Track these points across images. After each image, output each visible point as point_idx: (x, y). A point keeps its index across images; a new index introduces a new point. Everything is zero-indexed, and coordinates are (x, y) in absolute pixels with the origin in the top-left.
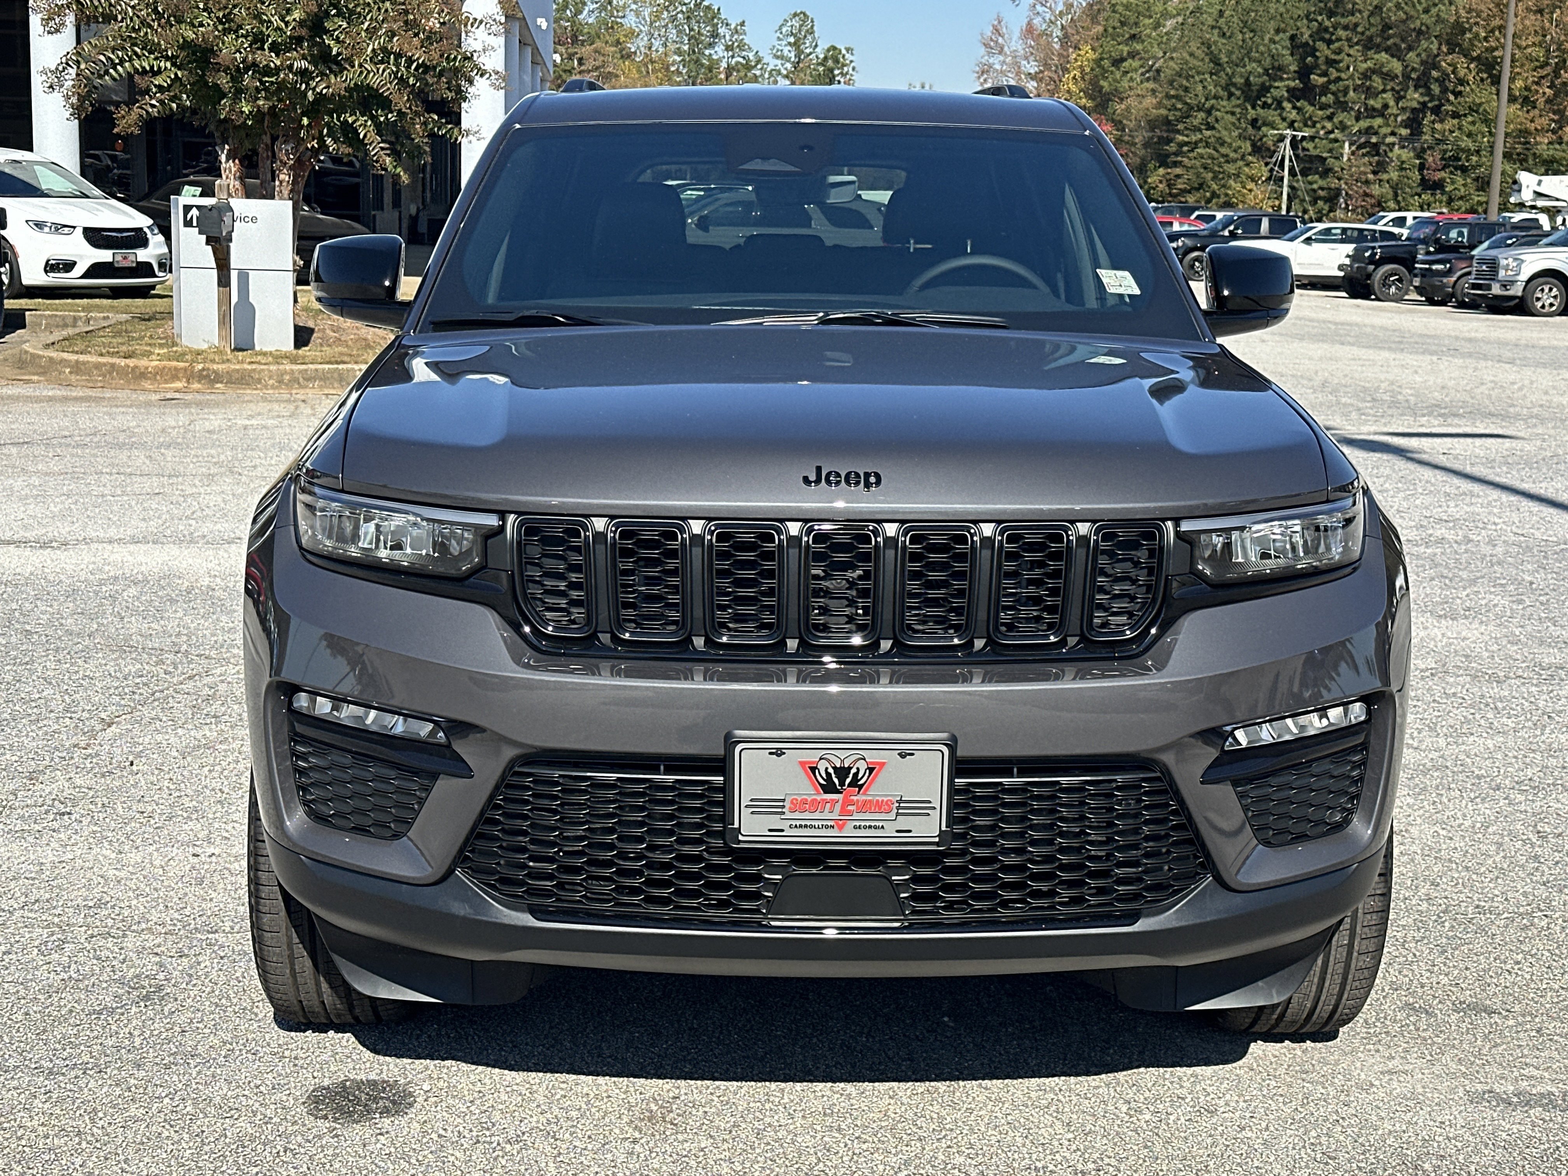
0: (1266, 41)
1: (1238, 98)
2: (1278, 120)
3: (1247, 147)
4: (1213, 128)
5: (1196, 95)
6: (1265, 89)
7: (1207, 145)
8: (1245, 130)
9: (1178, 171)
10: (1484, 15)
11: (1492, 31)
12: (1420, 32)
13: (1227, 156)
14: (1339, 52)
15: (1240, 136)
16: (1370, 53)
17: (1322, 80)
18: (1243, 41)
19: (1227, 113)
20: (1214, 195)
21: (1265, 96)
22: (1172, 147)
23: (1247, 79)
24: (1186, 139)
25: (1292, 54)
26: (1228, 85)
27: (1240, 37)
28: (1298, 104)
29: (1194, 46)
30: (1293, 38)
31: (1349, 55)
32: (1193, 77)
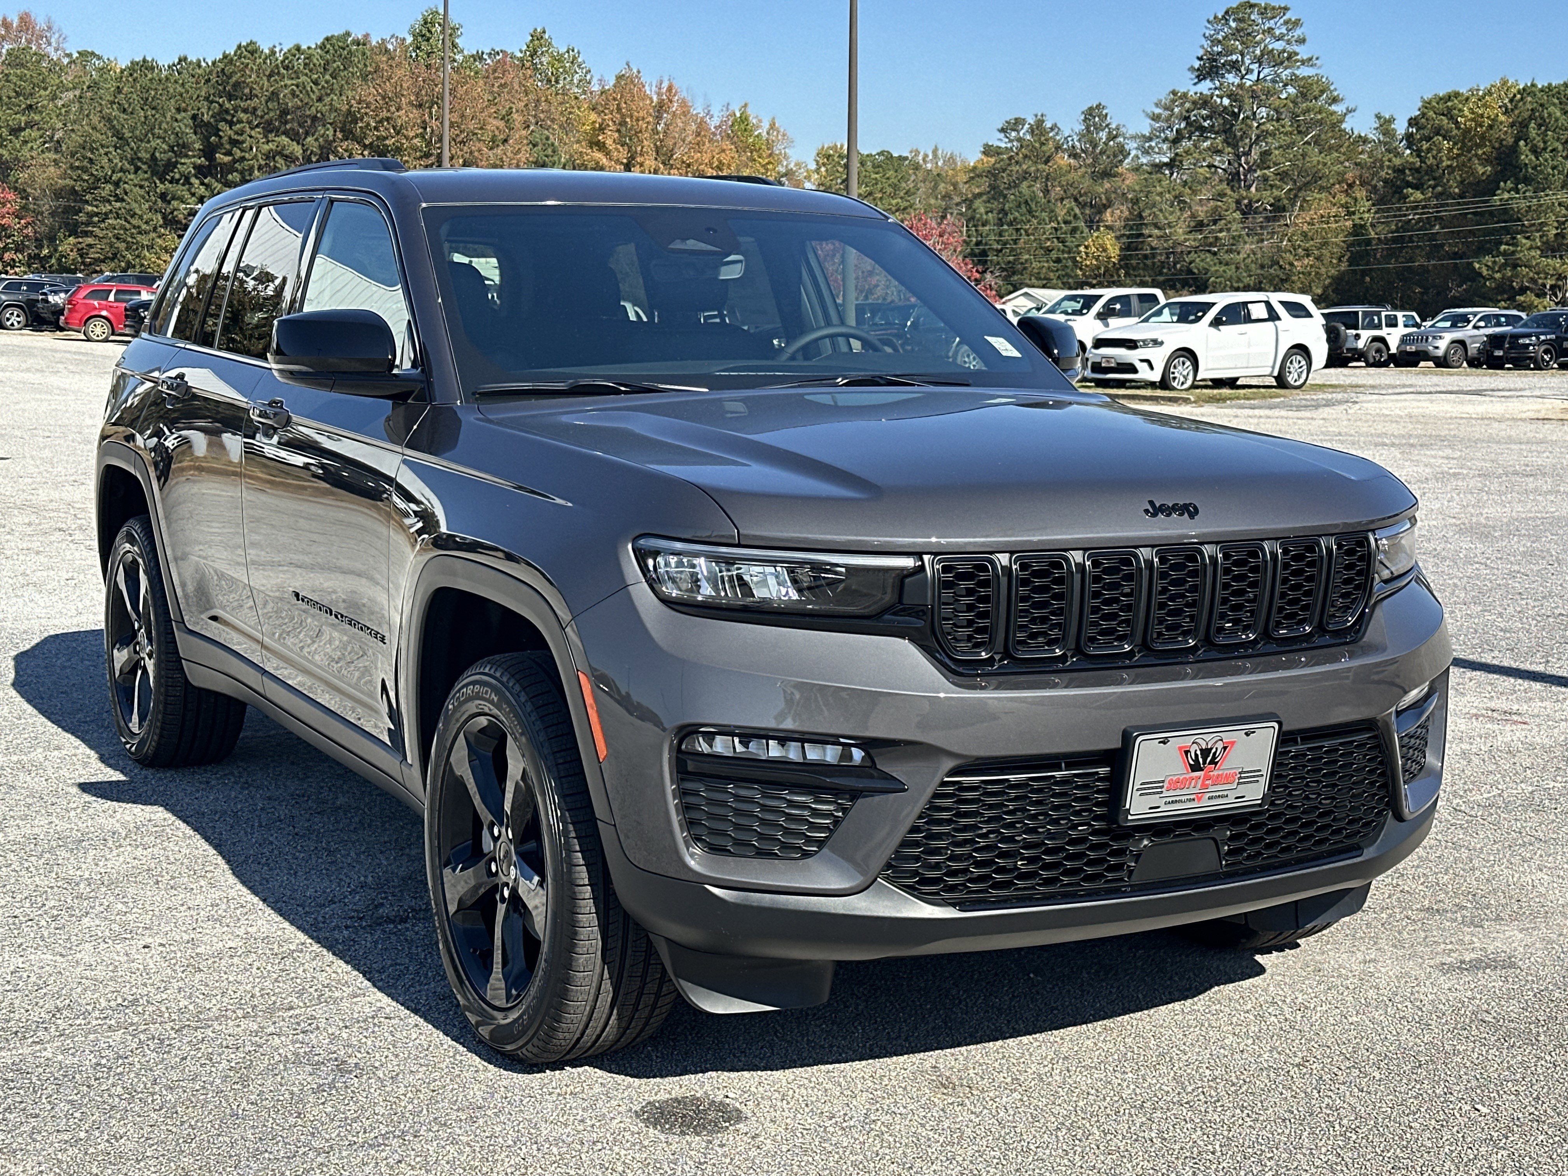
0: (168, 119)
1: (146, 172)
2: (187, 195)
3: (158, 219)
4: (123, 200)
5: (102, 167)
6: (171, 166)
7: (118, 217)
8: (155, 203)
9: (90, 240)
10: (373, 107)
11: (381, 121)
12: (314, 119)
13: (139, 227)
14: (241, 133)
15: (150, 209)
16: (271, 136)
17: (227, 159)
18: (146, 117)
19: (135, 186)
20: (129, 265)
21: (172, 171)
22: (81, 217)
23: (153, 154)
24: (95, 209)
25: (195, 133)
26: (132, 159)
27: (142, 113)
28: (206, 181)
29: (95, 119)
30: (194, 117)
31: (251, 137)
32: (97, 150)
